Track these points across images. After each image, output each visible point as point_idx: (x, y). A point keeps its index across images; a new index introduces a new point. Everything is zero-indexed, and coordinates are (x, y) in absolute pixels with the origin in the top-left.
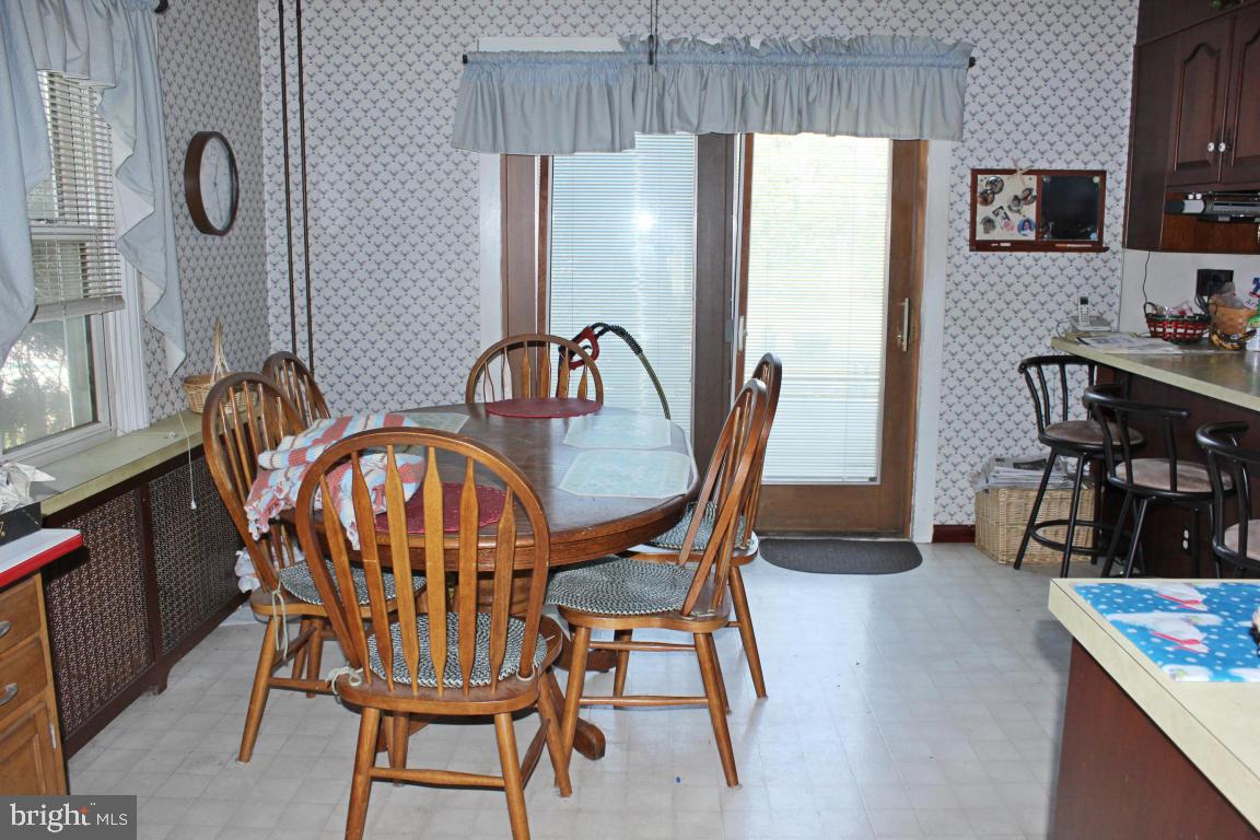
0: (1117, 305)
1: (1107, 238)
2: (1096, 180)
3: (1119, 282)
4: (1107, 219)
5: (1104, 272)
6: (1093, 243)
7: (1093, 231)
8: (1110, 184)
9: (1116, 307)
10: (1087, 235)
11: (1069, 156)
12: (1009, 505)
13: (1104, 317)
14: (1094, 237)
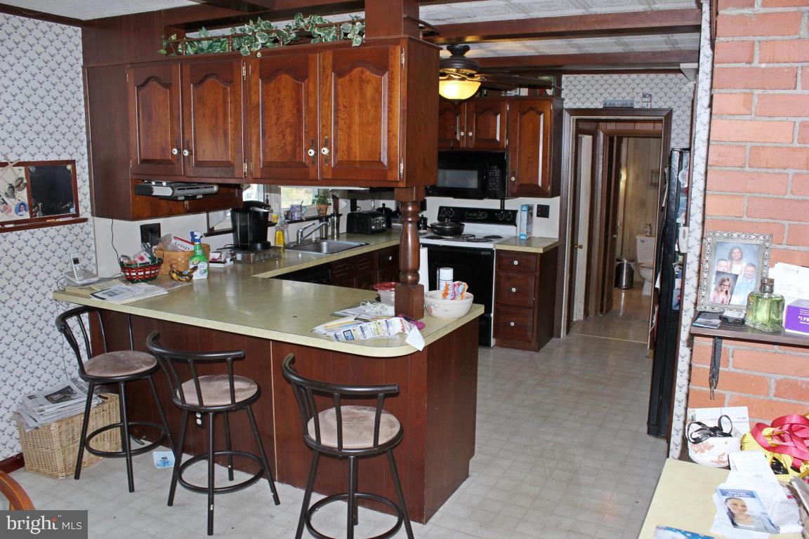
0: (94, 258)
1: (81, 210)
2: (69, 167)
3: (93, 242)
4: (80, 197)
5: (82, 236)
6: (73, 216)
7: (71, 206)
8: (78, 170)
9: (94, 260)
10: (68, 210)
11: (58, 149)
12: (60, 433)
13: (87, 268)
14: (73, 211)
